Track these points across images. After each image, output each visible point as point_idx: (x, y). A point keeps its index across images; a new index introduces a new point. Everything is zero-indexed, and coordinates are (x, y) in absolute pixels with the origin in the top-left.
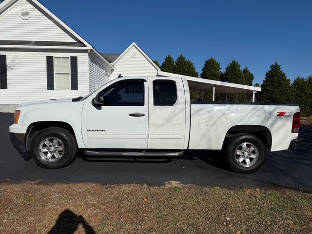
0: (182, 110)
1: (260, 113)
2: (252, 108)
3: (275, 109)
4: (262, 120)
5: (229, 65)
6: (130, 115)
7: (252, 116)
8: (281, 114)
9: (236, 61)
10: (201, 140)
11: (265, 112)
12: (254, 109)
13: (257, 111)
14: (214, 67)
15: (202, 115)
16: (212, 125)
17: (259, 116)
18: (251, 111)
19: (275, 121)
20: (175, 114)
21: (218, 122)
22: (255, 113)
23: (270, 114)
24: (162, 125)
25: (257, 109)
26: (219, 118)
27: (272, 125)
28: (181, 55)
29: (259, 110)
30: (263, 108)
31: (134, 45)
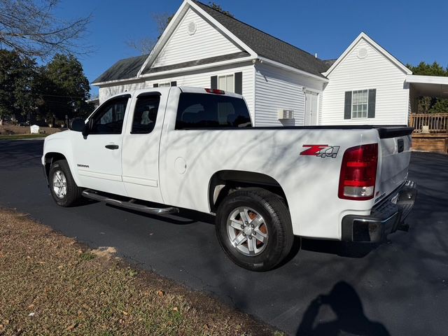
0: (156, 139)
2: (253, 136)
3: (299, 139)
4: (265, 161)
6: (107, 147)
7: (246, 152)
8: (311, 151)
10: (180, 192)
12: (256, 138)
13: (261, 141)
17: (261, 153)
18: (250, 141)
19: (293, 166)
20: (148, 146)
23: (286, 149)
25: (261, 138)
26: (199, 155)
27: (286, 173)
29: (265, 140)
30: (274, 134)
31: (362, 37)
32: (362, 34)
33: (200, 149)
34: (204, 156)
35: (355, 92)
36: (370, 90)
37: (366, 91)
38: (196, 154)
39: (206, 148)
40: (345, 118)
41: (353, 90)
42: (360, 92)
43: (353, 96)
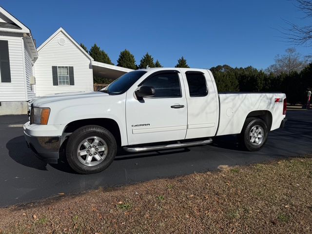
0: (213, 99)
1: (265, 99)
4: (267, 105)
5: (144, 58)
6: (172, 107)
7: (260, 102)
8: (277, 100)
9: (149, 55)
10: (227, 125)
11: (267, 99)
13: (263, 98)
14: (130, 60)
15: (227, 103)
16: (235, 112)
18: (259, 98)
19: (274, 106)
20: (208, 103)
21: (239, 108)
22: (262, 100)
24: (198, 115)
26: (240, 105)
27: (272, 109)
28: (95, 45)
30: (266, 95)
31: (61, 31)
32: (61, 29)
33: (240, 102)
34: (242, 105)
35: (59, 67)
36: (70, 67)
37: (67, 67)
38: (238, 105)
39: (242, 102)
40: (54, 85)
41: (58, 66)
42: (63, 67)
43: (58, 70)
